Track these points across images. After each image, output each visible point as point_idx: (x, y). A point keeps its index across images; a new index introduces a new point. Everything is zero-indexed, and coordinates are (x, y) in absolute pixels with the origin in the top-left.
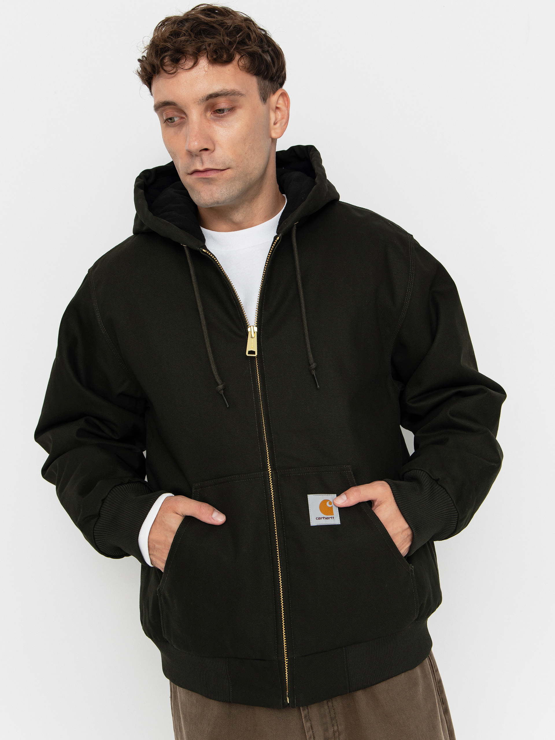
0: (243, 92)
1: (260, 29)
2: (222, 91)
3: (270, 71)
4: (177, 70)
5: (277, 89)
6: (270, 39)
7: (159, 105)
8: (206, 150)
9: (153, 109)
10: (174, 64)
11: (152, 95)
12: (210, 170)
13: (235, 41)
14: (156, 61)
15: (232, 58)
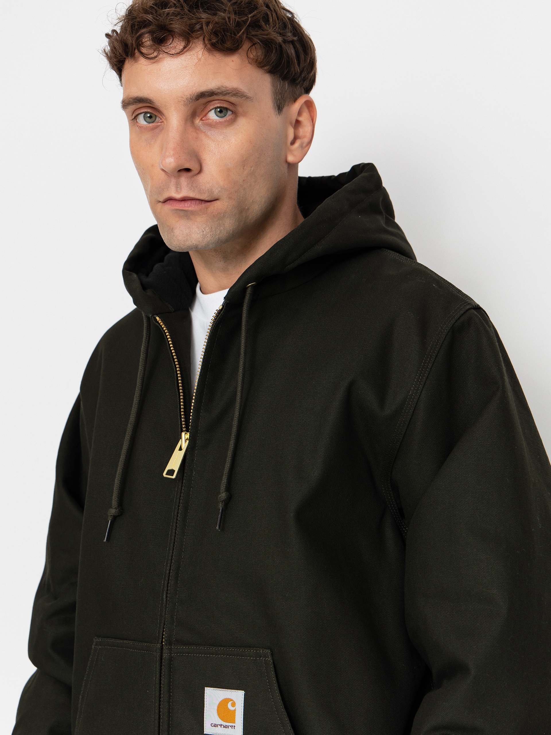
0: (249, 95)
1: (284, 9)
2: (219, 88)
3: (292, 69)
4: (159, 54)
5: (300, 95)
6: (297, 26)
7: (130, 101)
8: (188, 170)
9: (120, 105)
10: (156, 46)
11: (122, 86)
12: (190, 199)
13: (245, 22)
14: (130, 38)
15: (238, 46)
